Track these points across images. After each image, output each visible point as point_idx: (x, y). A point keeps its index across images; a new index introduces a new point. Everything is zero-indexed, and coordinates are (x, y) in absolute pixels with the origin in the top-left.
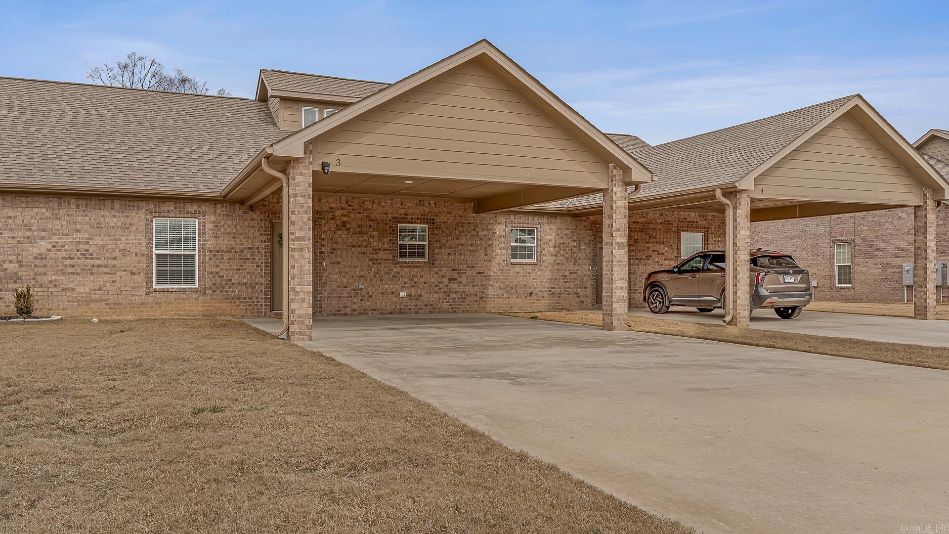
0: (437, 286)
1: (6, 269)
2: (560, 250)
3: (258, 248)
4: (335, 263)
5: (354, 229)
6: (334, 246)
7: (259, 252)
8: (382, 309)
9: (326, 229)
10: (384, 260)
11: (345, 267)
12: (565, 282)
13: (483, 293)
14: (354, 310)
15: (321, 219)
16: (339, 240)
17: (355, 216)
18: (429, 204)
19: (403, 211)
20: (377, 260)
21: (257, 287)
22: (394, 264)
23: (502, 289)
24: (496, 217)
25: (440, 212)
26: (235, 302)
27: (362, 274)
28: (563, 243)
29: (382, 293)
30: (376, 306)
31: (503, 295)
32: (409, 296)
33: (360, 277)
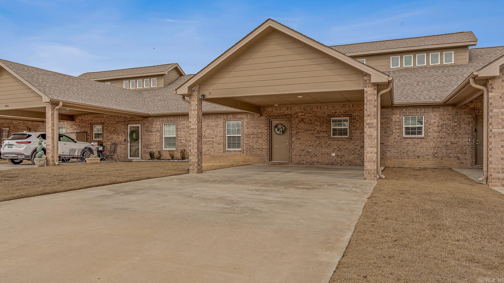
0: (354, 150)
1: (182, 143)
2: (443, 128)
3: (264, 133)
4: (298, 139)
5: (308, 122)
6: (298, 131)
7: (264, 134)
8: (322, 162)
9: (294, 122)
10: (323, 137)
11: (303, 141)
12: (447, 149)
13: (383, 155)
14: (307, 162)
15: (291, 118)
16: (300, 127)
17: (308, 115)
18: (349, 106)
19: (333, 111)
20: (319, 137)
21: (264, 150)
22: (329, 139)
23: (397, 153)
24: (392, 110)
25: (356, 110)
26: (255, 157)
27: (312, 144)
28: (446, 124)
29: (322, 154)
30: (319, 161)
31: (398, 157)
32: (337, 156)
33: (310, 145)
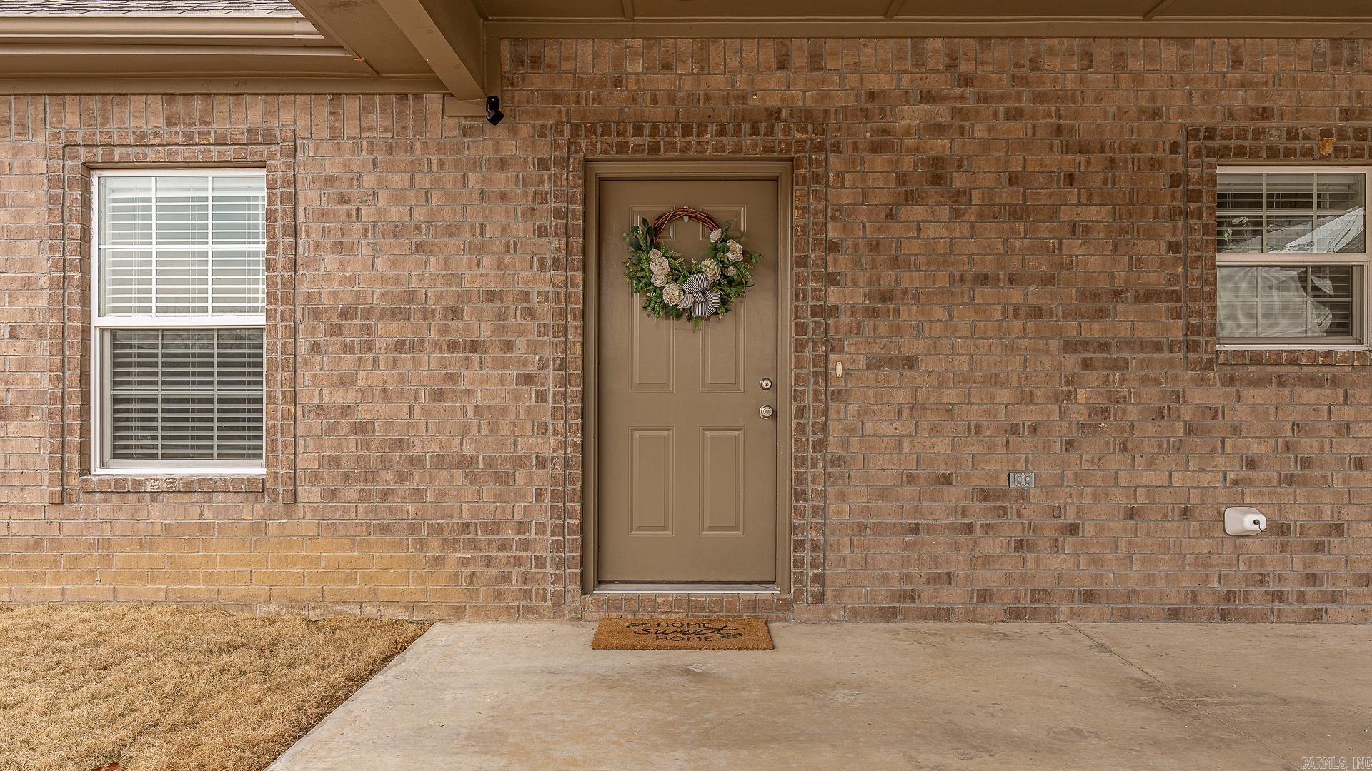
3: (526, 296)
4: (891, 362)
5: (988, 193)
6: (887, 280)
7: (529, 313)
8: (1129, 595)
9: (846, 197)
10: (1143, 345)
11: (941, 383)
14: (985, 594)
15: (820, 147)
16: (913, 249)
17: (991, 129)
19: (1240, 99)
20: (1104, 346)
21: (520, 475)
26: (422, 545)
27: (1029, 415)
29: (1132, 514)
30: (1098, 578)
32: (1277, 529)
33: (1014, 430)
